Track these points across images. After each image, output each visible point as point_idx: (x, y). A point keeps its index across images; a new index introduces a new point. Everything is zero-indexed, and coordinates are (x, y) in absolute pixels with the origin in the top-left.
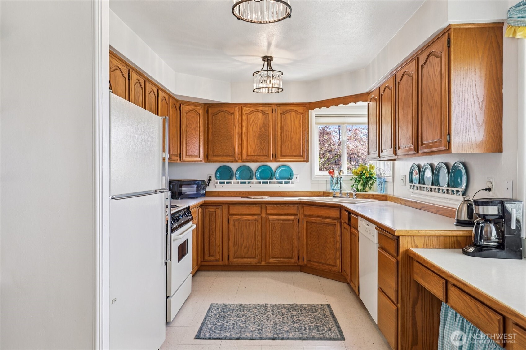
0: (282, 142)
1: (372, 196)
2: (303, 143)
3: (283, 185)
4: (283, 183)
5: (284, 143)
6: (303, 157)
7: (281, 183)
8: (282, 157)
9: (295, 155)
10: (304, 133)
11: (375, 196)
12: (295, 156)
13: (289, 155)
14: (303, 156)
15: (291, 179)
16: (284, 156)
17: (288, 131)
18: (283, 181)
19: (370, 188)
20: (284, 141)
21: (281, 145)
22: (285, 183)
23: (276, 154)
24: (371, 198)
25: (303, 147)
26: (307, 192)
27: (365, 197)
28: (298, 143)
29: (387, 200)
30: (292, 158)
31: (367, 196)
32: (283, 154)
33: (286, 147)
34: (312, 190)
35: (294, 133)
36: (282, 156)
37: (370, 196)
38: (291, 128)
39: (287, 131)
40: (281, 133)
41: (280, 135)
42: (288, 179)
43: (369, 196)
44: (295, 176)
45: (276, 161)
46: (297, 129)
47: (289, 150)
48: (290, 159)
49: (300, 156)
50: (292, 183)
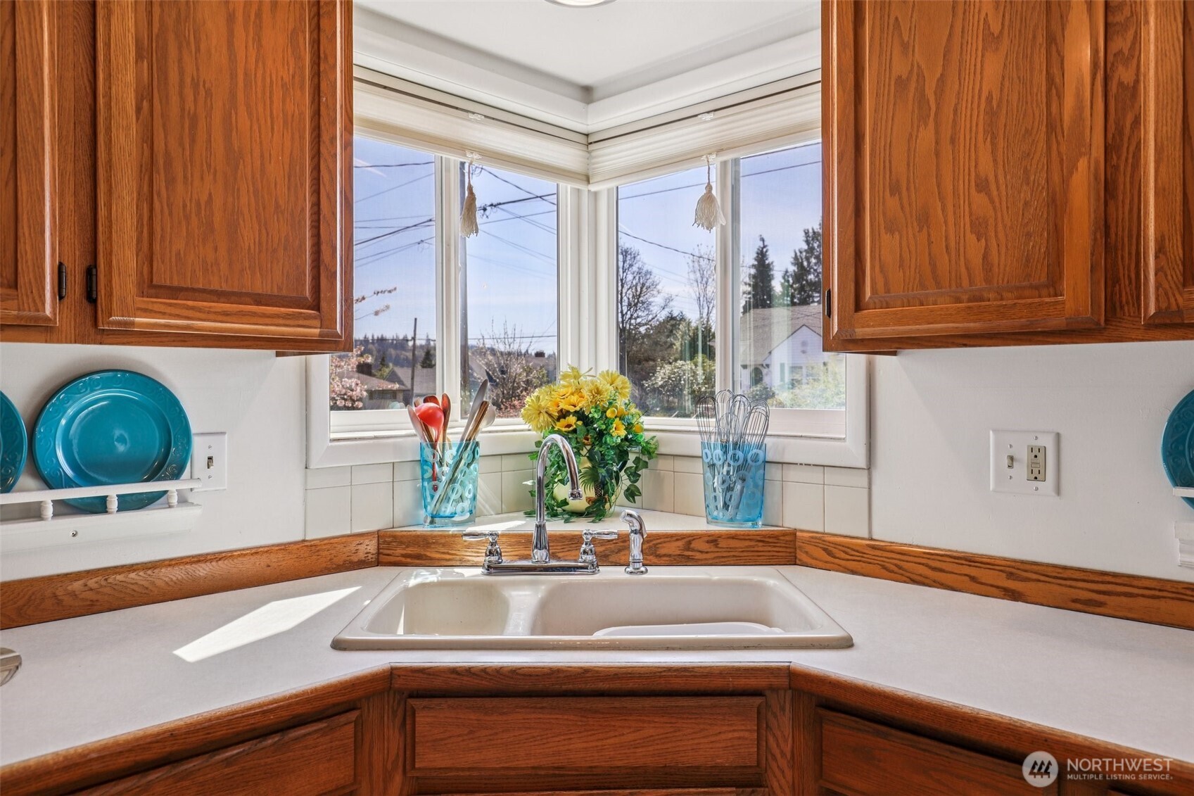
0: (148, 169)
1: (704, 547)
2: (317, 205)
3: (115, 522)
4: (113, 505)
5: (171, 181)
6: (317, 307)
7: (98, 506)
8: (158, 303)
9: (259, 287)
10: (325, 137)
11: (722, 544)
12: (259, 300)
13: (215, 286)
14: (317, 304)
15: (176, 475)
16: (174, 292)
17: (209, 93)
18: (112, 492)
19: (632, 494)
20: (168, 163)
21: (148, 197)
22: (128, 503)
23: (90, 274)
24: (698, 556)
25: (317, 236)
26: (284, 548)
27: (662, 551)
28: (281, 202)
29: (792, 561)
30: (240, 317)
31: (673, 548)
32: (164, 276)
33: (187, 218)
34: (316, 533)
35: (250, 114)
36: (151, 287)
37: (694, 545)
38: (233, 76)
39: (196, 86)
40: (145, 95)
41: (139, 110)
42: (153, 476)
43: (690, 543)
44: (199, 448)
45: (94, 329)
46: (277, 94)
47: (216, 249)
48: (226, 316)
49: (298, 303)
50: (183, 501)
